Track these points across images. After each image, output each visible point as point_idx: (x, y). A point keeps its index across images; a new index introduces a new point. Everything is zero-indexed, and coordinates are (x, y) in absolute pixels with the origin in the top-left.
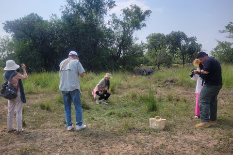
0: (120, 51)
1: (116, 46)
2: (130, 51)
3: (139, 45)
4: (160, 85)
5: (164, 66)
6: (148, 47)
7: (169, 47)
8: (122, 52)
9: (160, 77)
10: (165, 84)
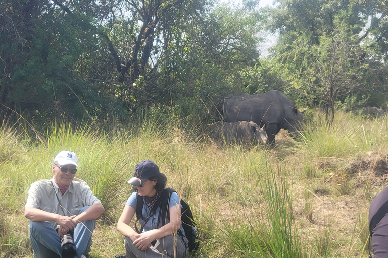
0: (148, 34)
1: (128, 15)
2: (192, 35)
3: (234, 10)
4: (328, 186)
5: (354, 108)
6: (280, 22)
7: (375, 22)
8: (159, 41)
9: (331, 152)
10: (353, 182)
